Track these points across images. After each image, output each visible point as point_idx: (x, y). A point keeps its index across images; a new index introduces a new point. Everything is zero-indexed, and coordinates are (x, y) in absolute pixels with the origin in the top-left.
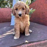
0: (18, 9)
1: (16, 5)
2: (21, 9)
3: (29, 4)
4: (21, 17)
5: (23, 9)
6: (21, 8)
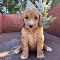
0: (29, 18)
1: (26, 12)
2: (33, 18)
4: (32, 29)
5: (36, 18)
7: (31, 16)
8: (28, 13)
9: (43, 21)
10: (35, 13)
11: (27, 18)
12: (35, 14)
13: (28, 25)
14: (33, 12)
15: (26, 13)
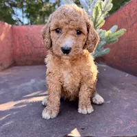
0: (63, 30)
2: (71, 32)
3: (106, 13)
4: (68, 57)
5: (79, 32)
6: (72, 29)
7: (67, 26)
8: (61, 18)
9: (95, 39)
10: (77, 21)
11: (58, 30)
12: (78, 23)
13: (60, 48)
14: (72, 18)
15: (56, 20)
